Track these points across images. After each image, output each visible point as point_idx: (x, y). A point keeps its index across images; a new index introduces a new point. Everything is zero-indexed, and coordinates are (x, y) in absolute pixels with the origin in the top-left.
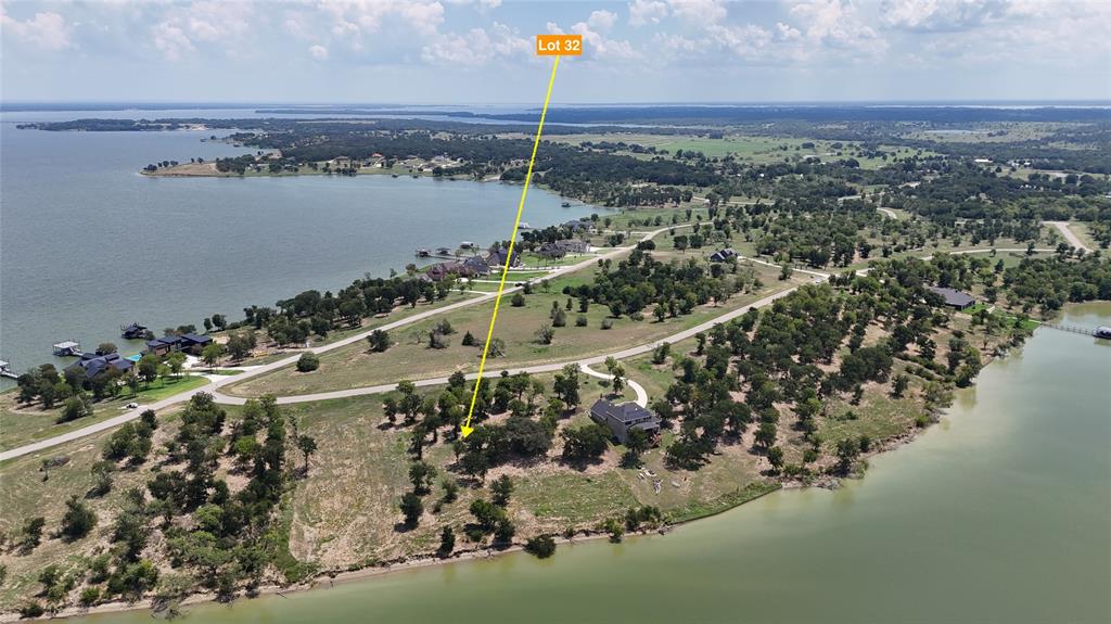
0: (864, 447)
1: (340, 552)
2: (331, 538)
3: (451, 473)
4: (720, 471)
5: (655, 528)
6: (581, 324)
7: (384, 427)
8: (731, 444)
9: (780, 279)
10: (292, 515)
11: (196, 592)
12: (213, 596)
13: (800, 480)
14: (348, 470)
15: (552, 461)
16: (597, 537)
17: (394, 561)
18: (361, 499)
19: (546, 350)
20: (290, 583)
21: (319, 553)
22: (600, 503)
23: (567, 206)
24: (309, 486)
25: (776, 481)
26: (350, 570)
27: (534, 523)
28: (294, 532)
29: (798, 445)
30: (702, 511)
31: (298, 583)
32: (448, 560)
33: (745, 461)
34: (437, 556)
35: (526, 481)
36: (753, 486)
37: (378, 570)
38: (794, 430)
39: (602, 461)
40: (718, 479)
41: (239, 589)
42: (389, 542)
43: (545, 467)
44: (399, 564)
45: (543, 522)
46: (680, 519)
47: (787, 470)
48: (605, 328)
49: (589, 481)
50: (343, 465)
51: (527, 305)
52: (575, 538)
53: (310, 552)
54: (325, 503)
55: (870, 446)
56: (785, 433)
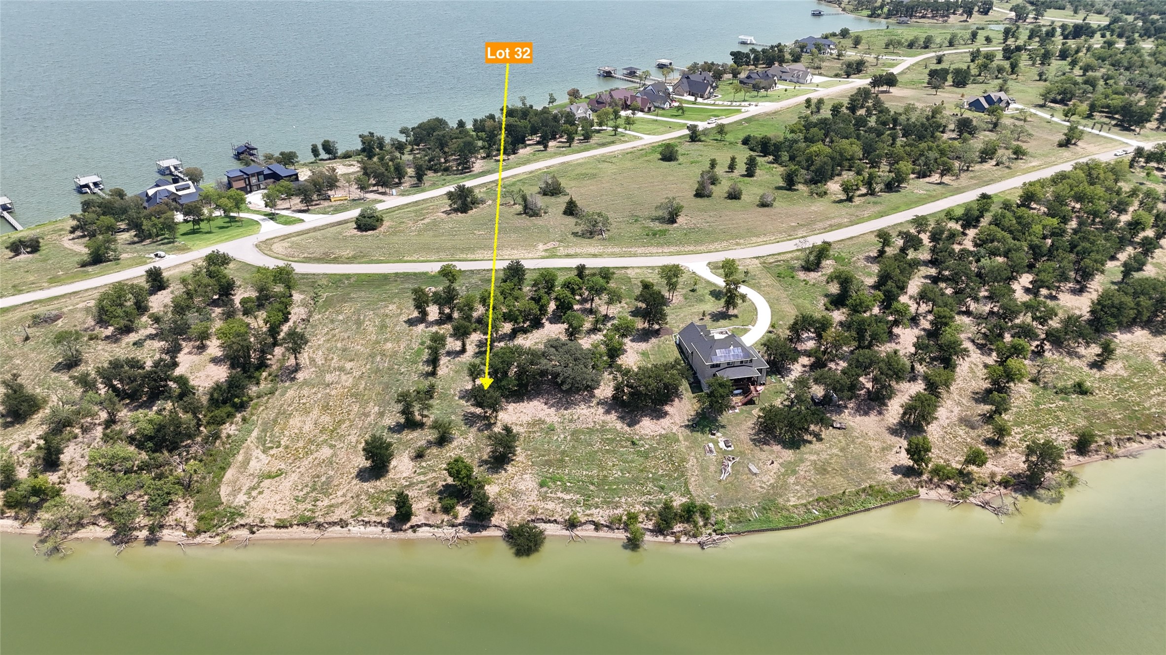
0: (1082, 446)
1: (277, 497)
2: (280, 473)
3: (463, 402)
4: (831, 456)
5: (695, 536)
6: (734, 196)
7: (411, 322)
8: (866, 413)
9: (1061, 145)
10: (250, 432)
11: (94, 524)
12: (110, 532)
13: (952, 489)
14: (344, 377)
15: (598, 404)
16: (610, 534)
17: (334, 524)
18: (341, 422)
19: (663, 233)
20: (198, 532)
21: (254, 493)
22: (635, 481)
23: (817, 14)
24: (290, 393)
25: (912, 487)
26: (276, 526)
27: (532, 499)
28: (240, 458)
29: (973, 428)
30: (776, 518)
31: (208, 534)
32: (401, 535)
33: (876, 445)
34: (389, 525)
35: (552, 429)
36: (871, 491)
37: (310, 532)
38: (977, 401)
39: (666, 414)
40: (822, 470)
41: (141, 528)
42: (340, 493)
43: (585, 411)
44: (338, 528)
45: (544, 498)
46: (739, 527)
47: (936, 471)
48: (764, 205)
49: (633, 443)
50: (341, 369)
51: (681, 159)
52: (579, 532)
53: (244, 489)
54: (295, 422)
55: (1093, 446)
56: (959, 404)
